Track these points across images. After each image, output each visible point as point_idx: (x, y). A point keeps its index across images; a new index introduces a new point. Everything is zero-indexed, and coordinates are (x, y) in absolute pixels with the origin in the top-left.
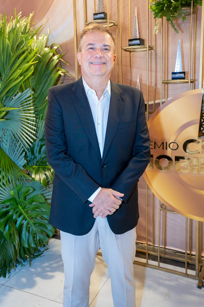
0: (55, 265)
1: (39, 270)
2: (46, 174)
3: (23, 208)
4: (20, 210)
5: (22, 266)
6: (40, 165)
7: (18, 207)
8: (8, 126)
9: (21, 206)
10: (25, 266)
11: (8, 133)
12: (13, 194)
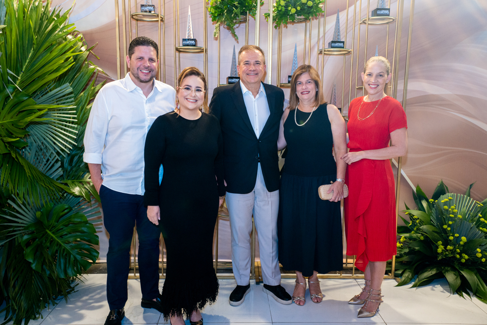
0: (98, 296)
1: (79, 304)
2: (85, 188)
3: (53, 233)
4: (50, 235)
5: (54, 305)
6: (74, 179)
7: (47, 232)
8: (32, 130)
9: (50, 231)
10: (57, 304)
11: (32, 138)
12: (39, 216)
